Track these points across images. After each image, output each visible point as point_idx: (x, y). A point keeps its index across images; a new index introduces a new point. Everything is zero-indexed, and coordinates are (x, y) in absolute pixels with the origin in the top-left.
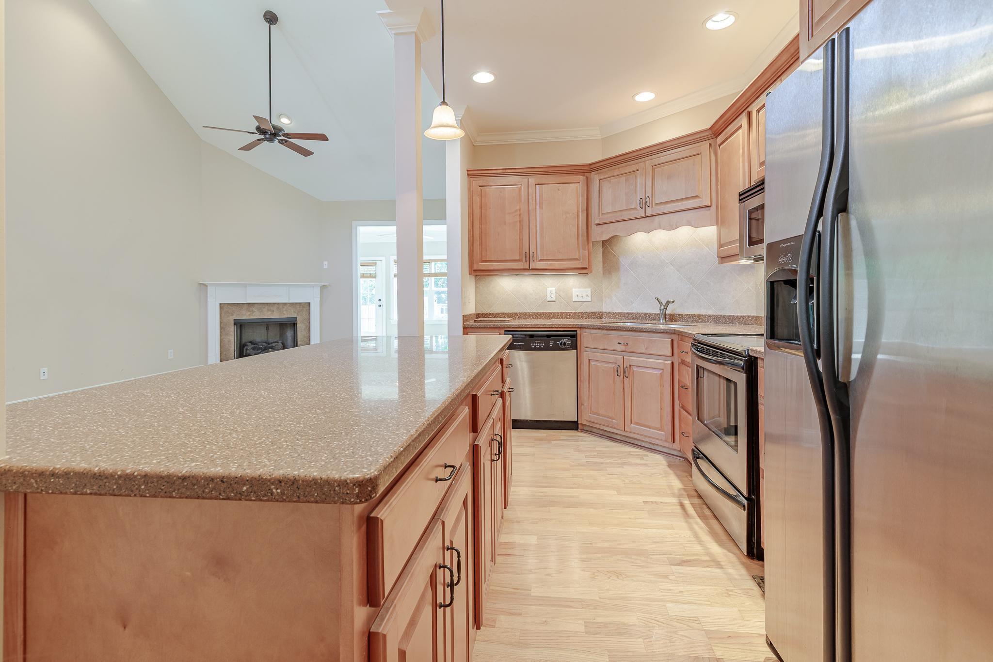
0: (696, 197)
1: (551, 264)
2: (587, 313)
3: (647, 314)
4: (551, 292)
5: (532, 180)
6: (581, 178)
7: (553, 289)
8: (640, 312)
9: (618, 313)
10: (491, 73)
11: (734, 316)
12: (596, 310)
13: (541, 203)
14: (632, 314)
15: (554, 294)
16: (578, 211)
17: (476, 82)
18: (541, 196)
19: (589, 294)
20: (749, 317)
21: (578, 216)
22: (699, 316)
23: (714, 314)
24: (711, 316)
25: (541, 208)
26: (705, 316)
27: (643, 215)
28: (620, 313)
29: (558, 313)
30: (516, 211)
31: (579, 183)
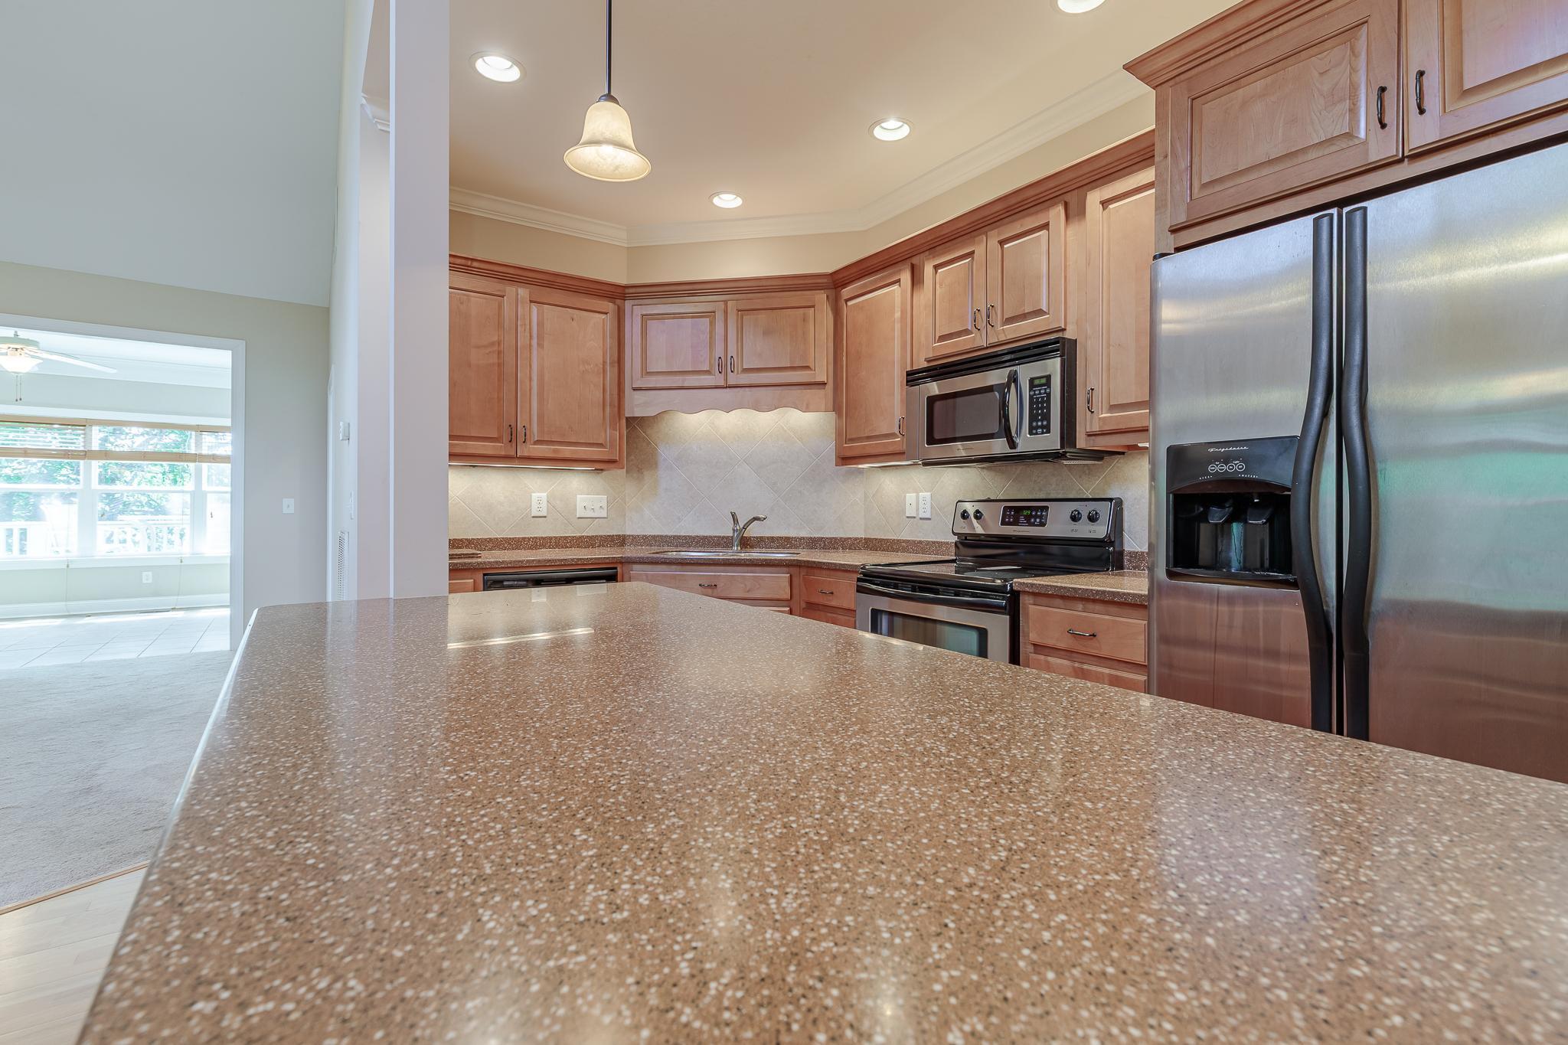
0: (807, 368)
1: (555, 451)
2: (601, 536)
3: (705, 538)
4: (539, 501)
5: (523, 292)
6: (609, 306)
7: (544, 495)
8: (693, 535)
9: (654, 537)
10: (516, 62)
11: (836, 539)
12: (614, 533)
13: (540, 337)
14: (679, 537)
15: (544, 505)
16: (604, 363)
17: (480, 75)
18: (540, 324)
19: (604, 505)
20: (856, 539)
21: (604, 371)
22: (787, 539)
23: (809, 536)
24: (804, 538)
25: (540, 345)
26: (795, 539)
27: (722, 383)
28: (658, 536)
29: (551, 538)
30: (492, 344)
31: (606, 313)
